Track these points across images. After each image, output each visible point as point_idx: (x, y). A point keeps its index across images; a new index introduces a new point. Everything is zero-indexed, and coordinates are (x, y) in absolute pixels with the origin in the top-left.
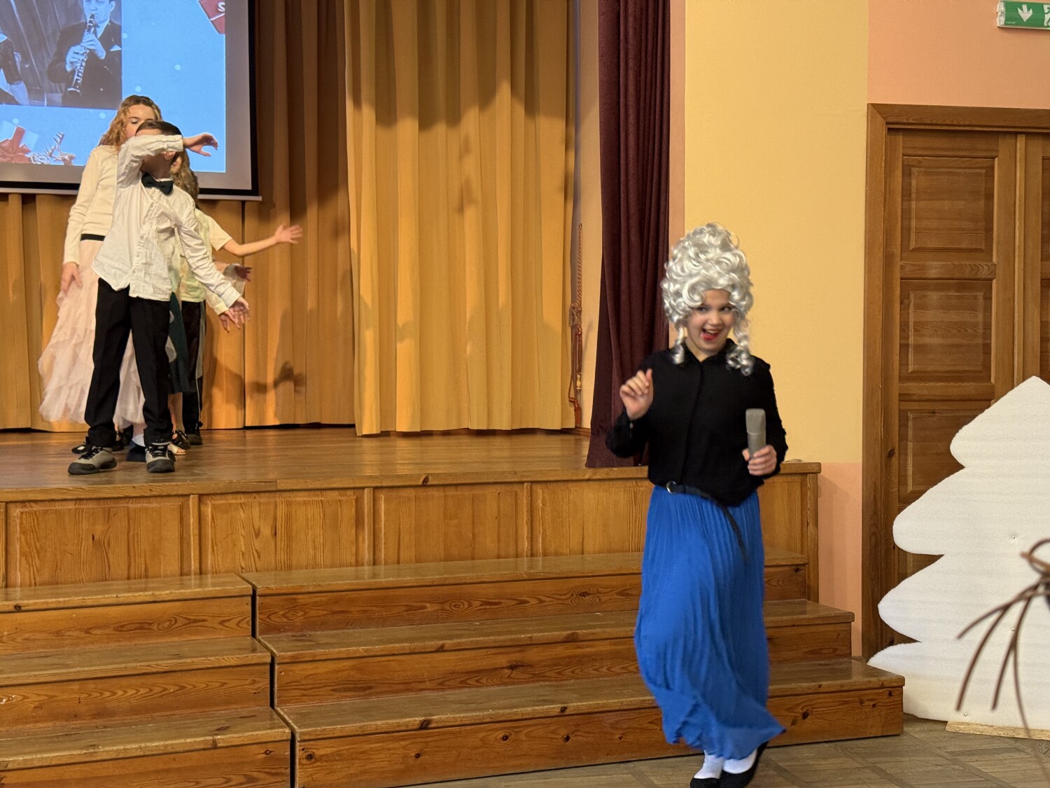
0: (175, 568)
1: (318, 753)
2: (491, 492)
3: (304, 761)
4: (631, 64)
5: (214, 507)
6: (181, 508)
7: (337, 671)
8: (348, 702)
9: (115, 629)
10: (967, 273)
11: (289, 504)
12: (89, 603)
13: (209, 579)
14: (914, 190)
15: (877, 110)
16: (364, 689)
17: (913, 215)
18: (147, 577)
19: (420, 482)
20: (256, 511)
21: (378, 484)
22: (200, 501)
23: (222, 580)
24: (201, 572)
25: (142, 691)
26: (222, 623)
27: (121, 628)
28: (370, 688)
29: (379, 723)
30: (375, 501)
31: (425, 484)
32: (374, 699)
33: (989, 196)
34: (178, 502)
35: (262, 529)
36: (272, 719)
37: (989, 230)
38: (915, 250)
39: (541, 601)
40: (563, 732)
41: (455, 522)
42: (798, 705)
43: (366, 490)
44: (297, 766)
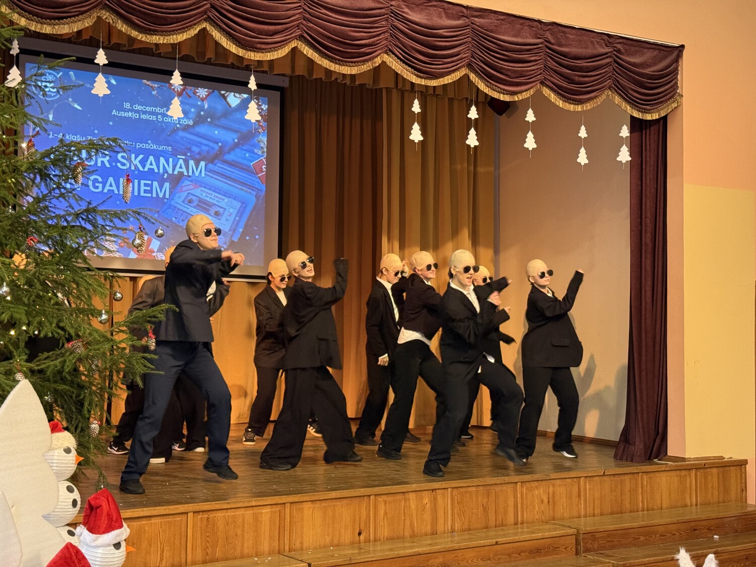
2: (627, 477)
6: (515, 487)
11: (554, 486)
19: (602, 474)
20: (542, 489)
21: (587, 475)
26: (565, 548)
27: (531, 552)
30: (585, 483)
31: (604, 475)
35: (544, 499)
39: (681, 534)
43: (582, 479)
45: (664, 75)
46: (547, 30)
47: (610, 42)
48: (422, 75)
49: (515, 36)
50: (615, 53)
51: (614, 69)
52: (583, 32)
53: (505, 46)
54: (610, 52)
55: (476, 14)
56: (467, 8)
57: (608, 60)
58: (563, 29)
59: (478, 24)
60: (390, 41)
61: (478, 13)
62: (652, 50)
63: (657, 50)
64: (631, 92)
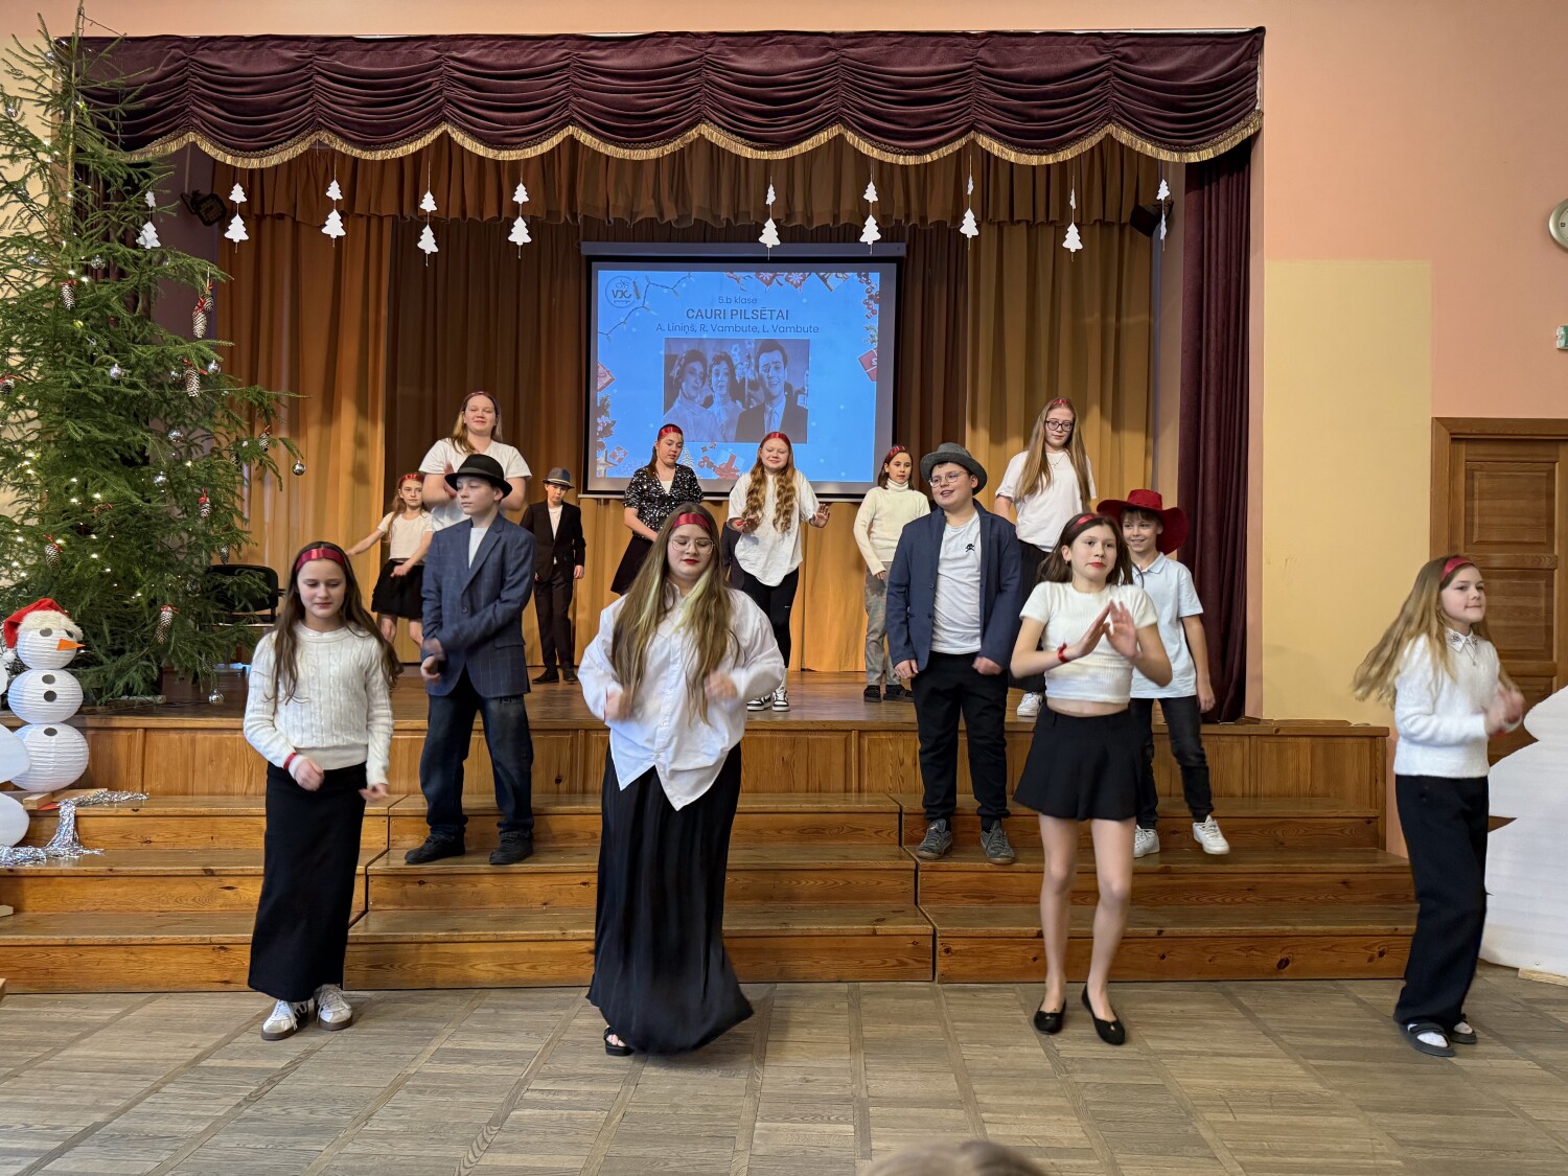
0: (841, 787)
1: (954, 948)
3: (943, 954)
4: (1212, 389)
5: (870, 741)
6: (846, 740)
7: (967, 881)
8: (976, 906)
9: (799, 832)
10: (1529, 564)
12: (781, 810)
13: (865, 797)
14: (1476, 491)
15: (1440, 422)
16: (989, 898)
17: (1476, 512)
18: (820, 791)
22: (859, 736)
23: (875, 799)
24: (860, 791)
25: (820, 883)
26: (876, 833)
27: (804, 832)
28: (993, 897)
29: (1003, 929)
32: (996, 906)
33: (1551, 496)
34: (844, 735)
35: (905, 759)
36: (916, 916)
37: (1551, 525)
38: (1478, 543)
40: (1160, 951)
42: (1375, 944)
44: (937, 957)
45: (1224, 83)
46: (983, 46)
47: (1106, 47)
48: (758, 144)
49: (922, 64)
50: (1117, 61)
51: (1113, 87)
52: (1052, 38)
53: (901, 82)
54: (1107, 61)
55: (850, 41)
56: (832, 35)
57: (1101, 75)
58: (1014, 39)
59: (851, 56)
60: (705, 103)
61: (854, 41)
62: (1196, 47)
63: (1208, 44)
64: (1152, 121)
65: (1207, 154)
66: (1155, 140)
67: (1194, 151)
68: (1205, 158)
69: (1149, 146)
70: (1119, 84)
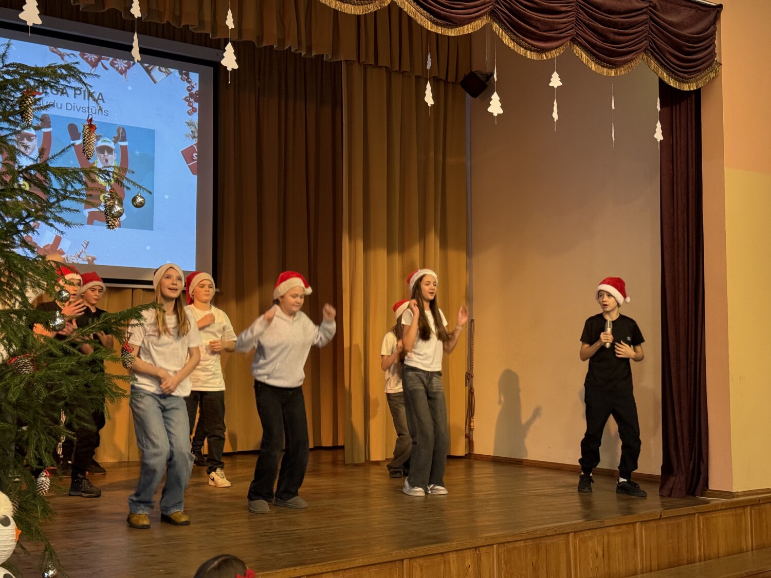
2: (683, 520)
6: (567, 540)
11: (608, 534)
19: (659, 517)
20: (596, 540)
21: (643, 520)
35: (599, 552)
41: (671, 541)
43: (638, 524)
45: (702, 39)
48: (439, 21)
50: (651, 8)
51: (650, 28)
54: (646, 7)
57: (644, 17)
62: (689, 9)
63: (695, 8)
64: (669, 56)
65: (693, 87)
66: (670, 70)
67: (687, 83)
68: (692, 89)
69: (665, 75)
70: (652, 25)
